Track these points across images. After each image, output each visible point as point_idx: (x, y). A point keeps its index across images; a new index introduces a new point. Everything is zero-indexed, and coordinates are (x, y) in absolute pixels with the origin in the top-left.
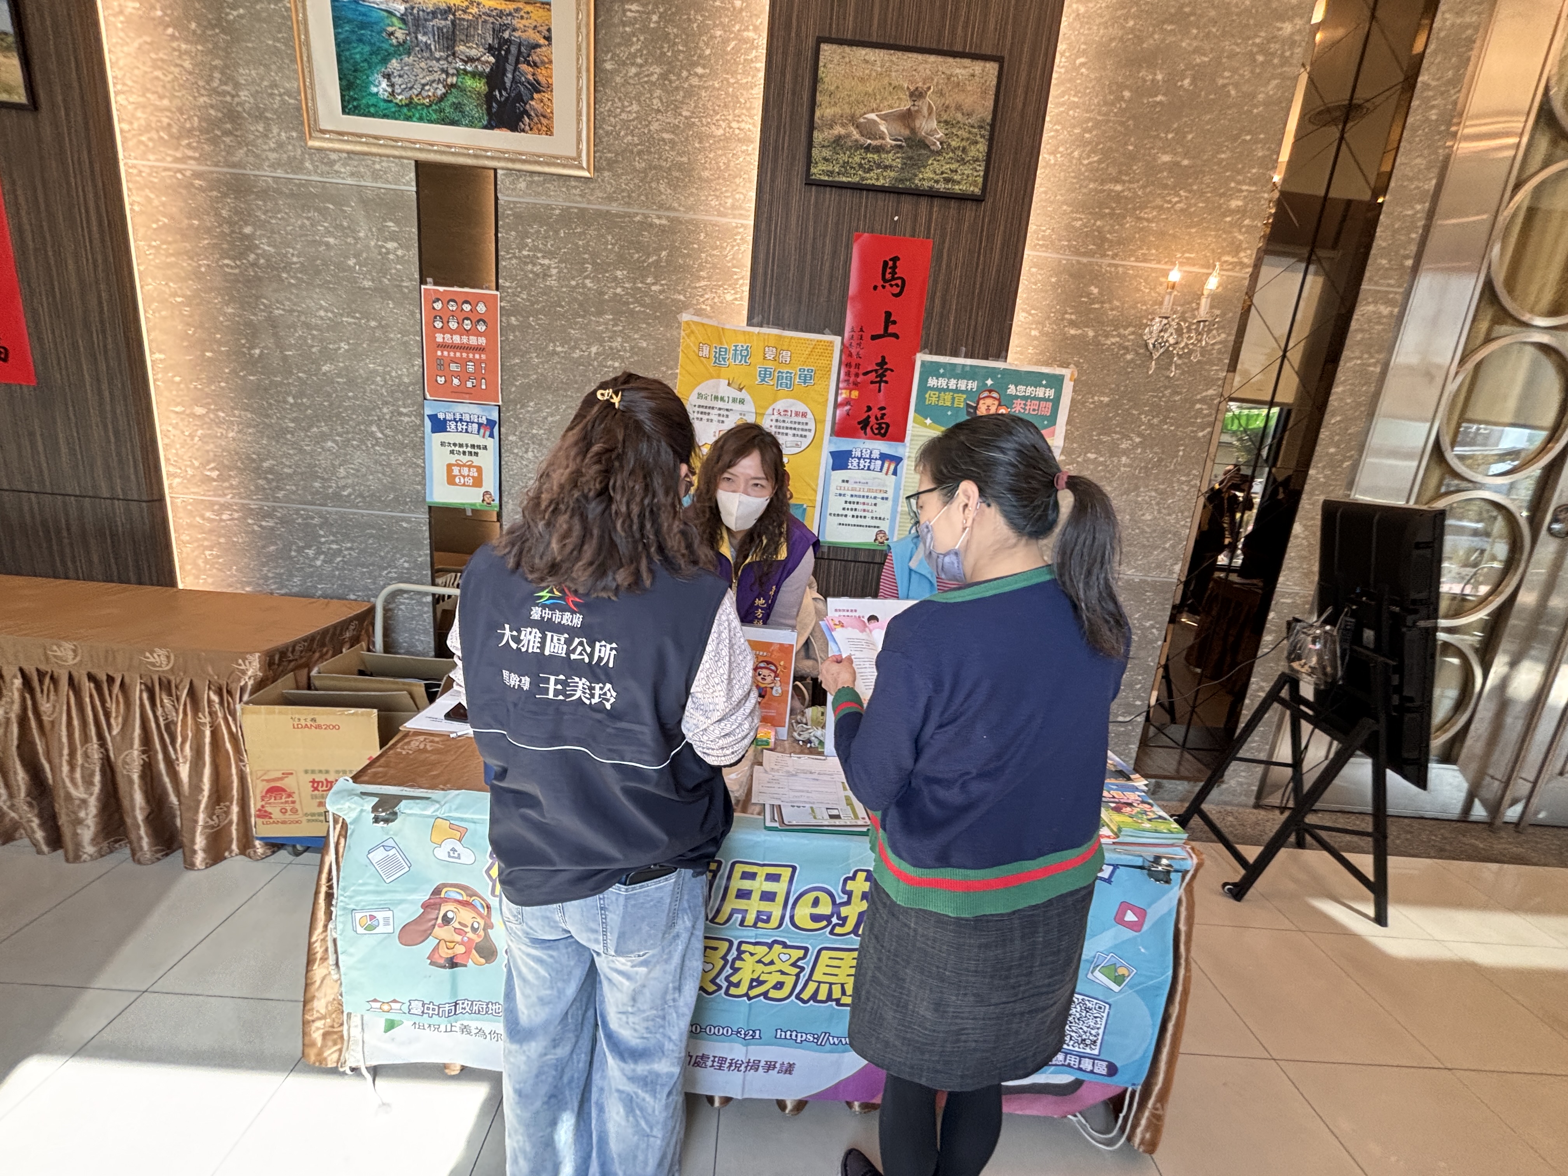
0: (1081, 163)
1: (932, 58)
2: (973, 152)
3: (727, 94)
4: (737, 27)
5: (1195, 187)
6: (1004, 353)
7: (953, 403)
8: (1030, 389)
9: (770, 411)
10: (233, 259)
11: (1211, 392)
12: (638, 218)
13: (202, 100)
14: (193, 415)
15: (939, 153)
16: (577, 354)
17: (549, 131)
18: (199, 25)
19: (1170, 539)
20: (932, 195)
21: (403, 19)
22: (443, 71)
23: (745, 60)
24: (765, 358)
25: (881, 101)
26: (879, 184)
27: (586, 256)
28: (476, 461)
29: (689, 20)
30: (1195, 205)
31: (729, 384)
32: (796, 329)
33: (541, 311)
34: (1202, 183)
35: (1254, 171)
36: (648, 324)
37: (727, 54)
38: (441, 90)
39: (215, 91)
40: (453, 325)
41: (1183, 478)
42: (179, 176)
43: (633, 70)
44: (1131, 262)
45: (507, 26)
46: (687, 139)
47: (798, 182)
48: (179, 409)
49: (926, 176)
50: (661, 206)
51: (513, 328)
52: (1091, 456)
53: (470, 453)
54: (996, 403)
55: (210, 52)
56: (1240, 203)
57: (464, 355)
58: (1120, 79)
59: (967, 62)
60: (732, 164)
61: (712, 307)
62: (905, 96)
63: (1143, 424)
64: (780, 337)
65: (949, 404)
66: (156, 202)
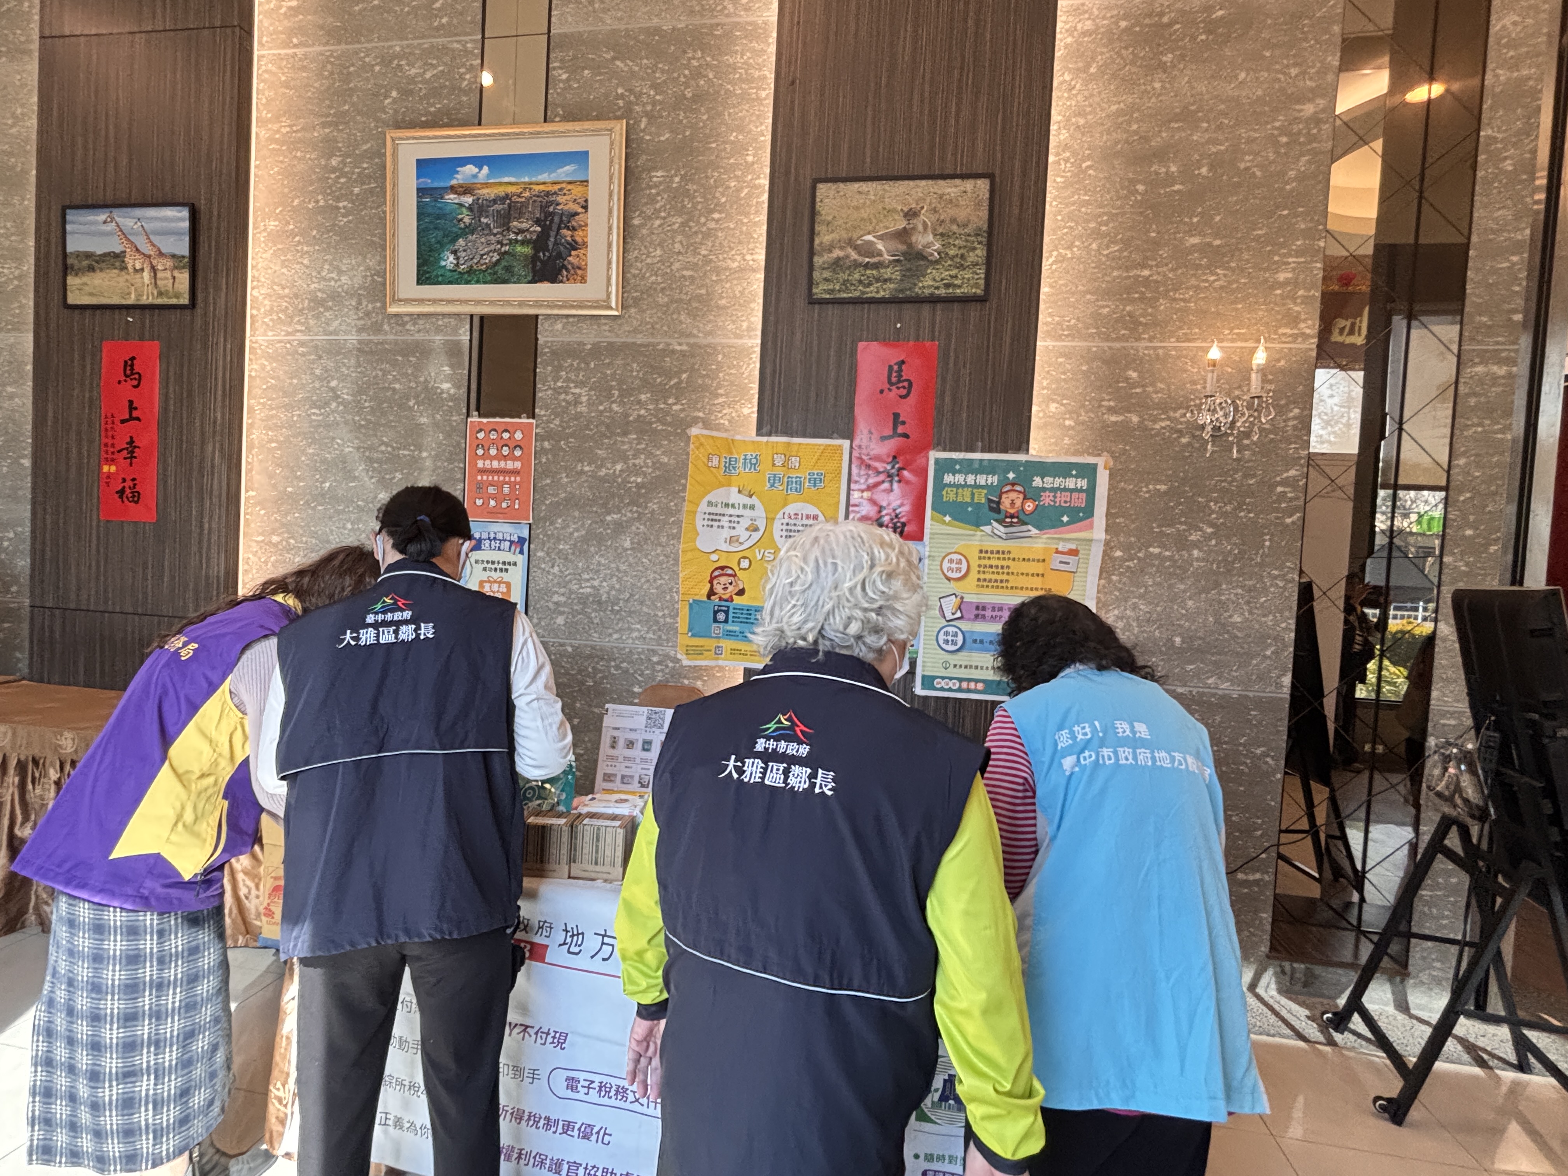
0: (1100, 253)
1: (923, 183)
2: (972, 257)
3: (741, 232)
4: (750, 177)
5: (1233, 265)
6: (1024, 446)
7: (973, 498)
8: (1058, 481)
9: (780, 515)
10: (319, 408)
11: (1292, 473)
12: (661, 347)
13: (312, 286)
14: (270, 543)
15: (937, 262)
16: (603, 472)
17: (583, 280)
18: (319, 231)
19: (1270, 645)
20: (933, 300)
21: (470, 208)
22: (498, 242)
23: (757, 203)
24: (774, 465)
25: (877, 224)
26: (879, 296)
27: (614, 383)
28: (506, 577)
29: (707, 177)
30: (1237, 281)
31: (739, 492)
32: (804, 436)
33: (572, 435)
34: (1241, 260)
35: (1299, 243)
36: (670, 441)
37: (741, 199)
38: (496, 257)
39: (324, 279)
40: (493, 452)
41: (1276, 572)
42: (288, 346)
43: (658, 222)
44: (1172, 343)
45: (551, 203)
46: (705, 274)
47: (801, 302)
48: (260, 538)
49: (925, 284)
50: (683, 334)
51: (544, 451)
52: (1155, 550)
53: (501, 570)
54: (1021, 496)
55: (324, 250)
56: (1290, 275)
57: (501, 478)
58: (1131, 175)
59: (958, 182)
60: (747, 291)
61: (730, 421)
62: (899, 217)
63: (1213, 512)
64: (789, 444)
65: (968, 500)
66: (268, 368)
